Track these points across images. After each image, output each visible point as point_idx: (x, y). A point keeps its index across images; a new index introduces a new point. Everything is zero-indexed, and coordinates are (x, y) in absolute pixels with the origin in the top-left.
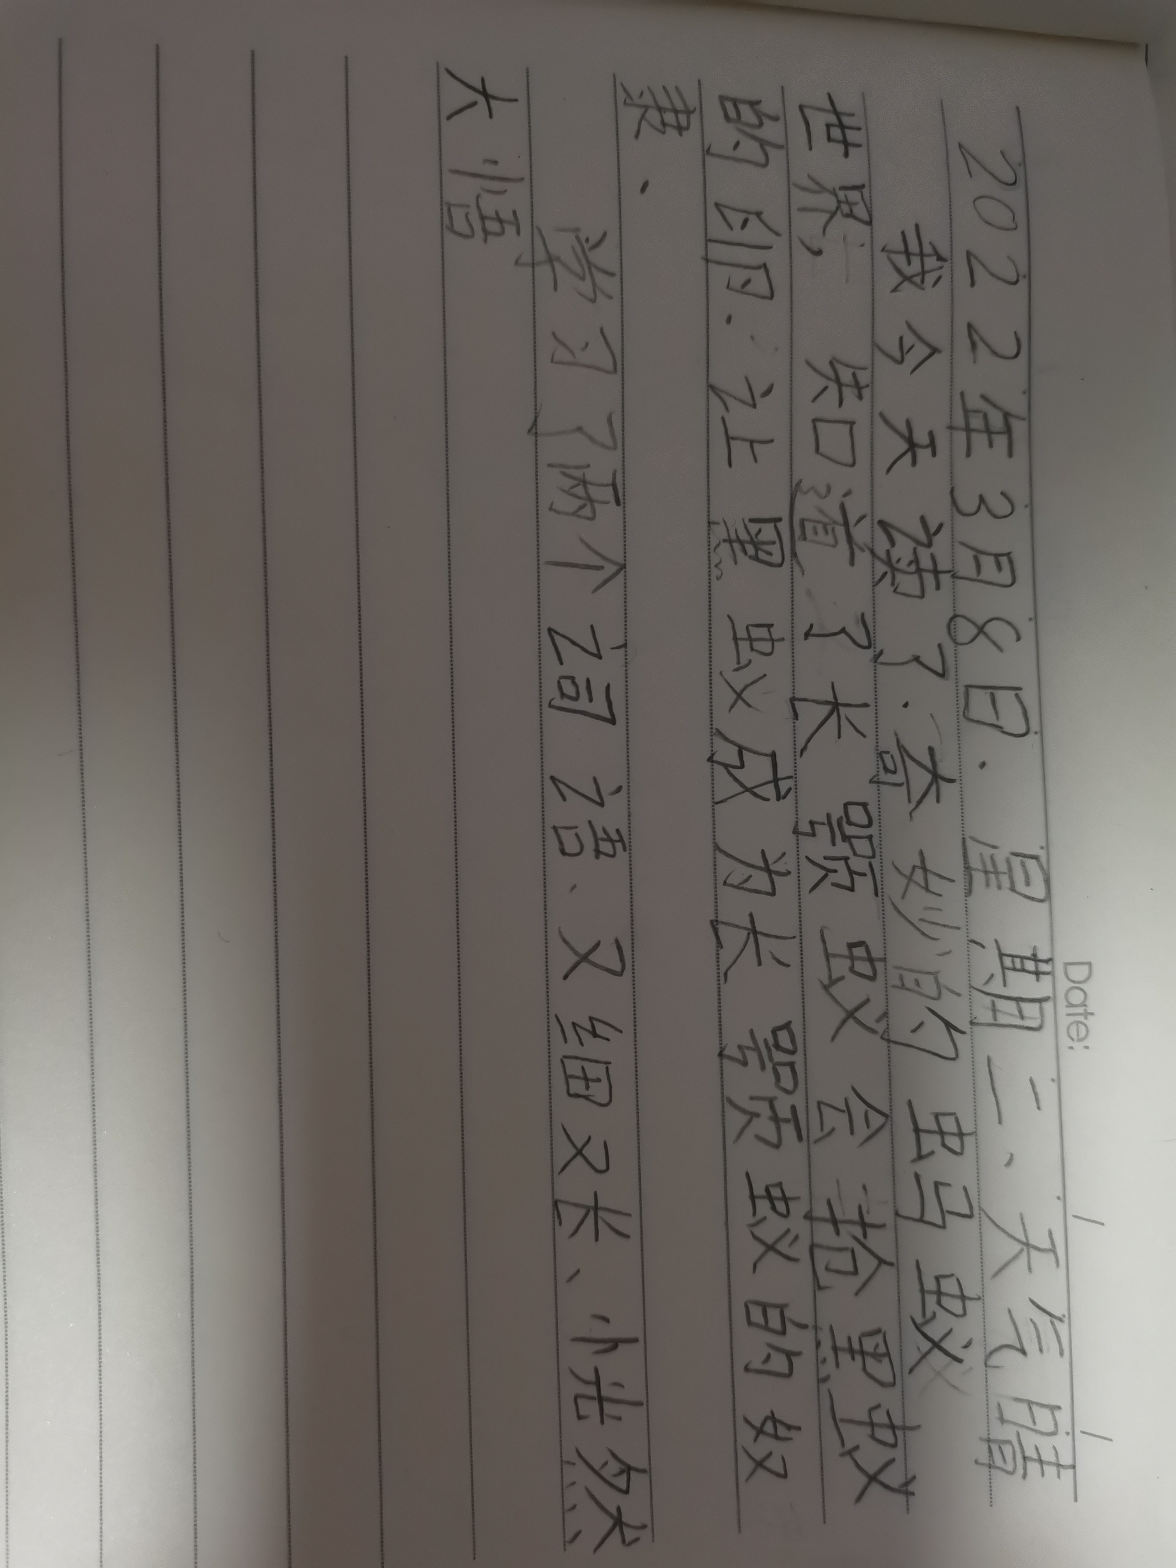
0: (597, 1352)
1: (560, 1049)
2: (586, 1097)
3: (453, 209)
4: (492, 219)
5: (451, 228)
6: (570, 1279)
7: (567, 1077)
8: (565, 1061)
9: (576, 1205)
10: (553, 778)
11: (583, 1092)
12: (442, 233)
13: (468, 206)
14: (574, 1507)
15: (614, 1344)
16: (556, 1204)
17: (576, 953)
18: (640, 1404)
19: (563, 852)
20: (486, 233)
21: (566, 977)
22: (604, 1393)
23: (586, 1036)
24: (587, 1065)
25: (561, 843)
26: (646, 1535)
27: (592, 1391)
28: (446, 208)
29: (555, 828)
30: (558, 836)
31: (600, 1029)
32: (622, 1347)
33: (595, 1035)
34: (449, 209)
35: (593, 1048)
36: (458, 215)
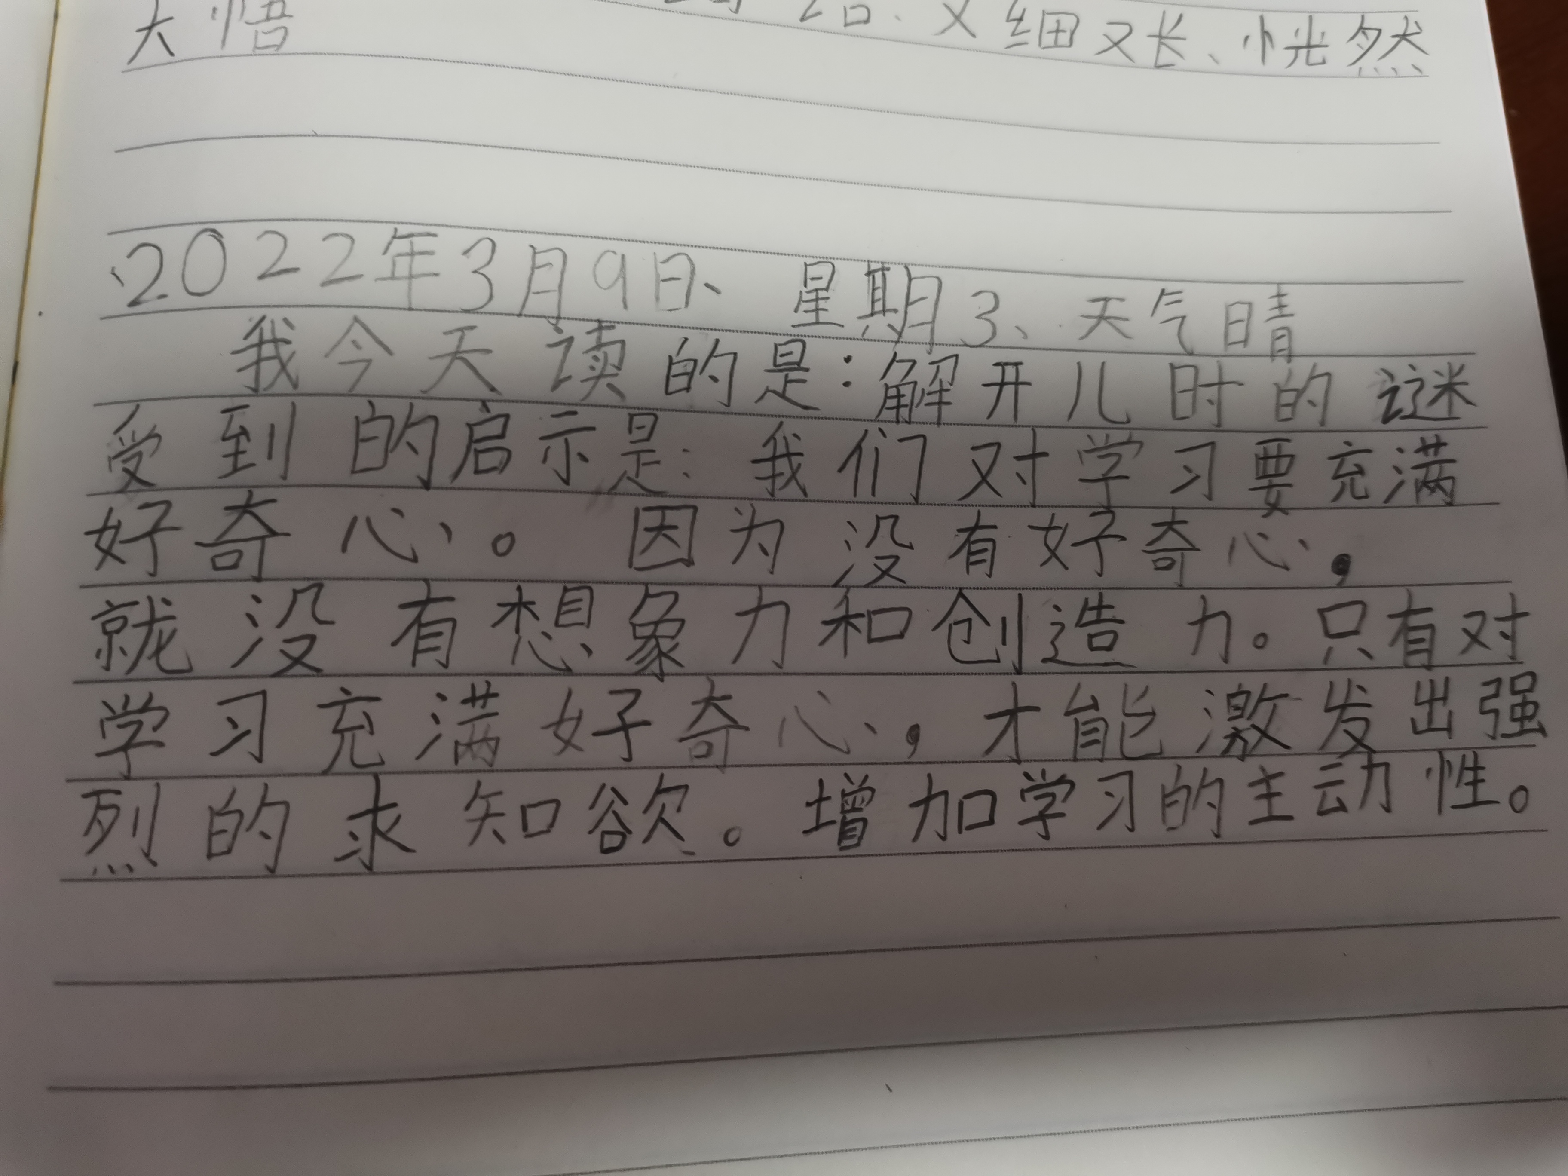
0: (1273, 46)
1: (1033, 47)
2: (1072, 33)
3: (260, 44)
4: (269, 10)
5: (279, 47)
6: (1216, 62)
7: (1056, 45)
8: (1043, 45)
9: (1158, 52)
10: (803, 19)
11: (1068, 34)
12: (282, 54)
13: (257, 32)
14: (1394, 69)
15: (1265, 34)
16: (1158, 67)
17: (952, 25)
18: (1311, 18)
19: (867, 21)
20: (283, 15)
21: (974, 36)
22: (1303, 42)
23: (1022, 26)
24: (1045, 30)
25: (858, 22)
26: (1412, 17)
27: (1303, 53)
28: (258, 50)
29: (846, 25)
30: (852, 24)
31: (1016, 13)
32: (1267, 28)
33: (1020, 19)
34: (259, 48)
35: (1032, 21)
36: (263, 40)
